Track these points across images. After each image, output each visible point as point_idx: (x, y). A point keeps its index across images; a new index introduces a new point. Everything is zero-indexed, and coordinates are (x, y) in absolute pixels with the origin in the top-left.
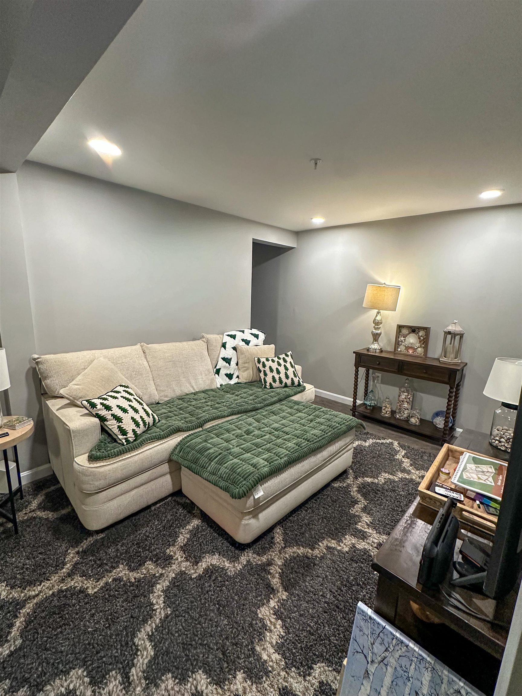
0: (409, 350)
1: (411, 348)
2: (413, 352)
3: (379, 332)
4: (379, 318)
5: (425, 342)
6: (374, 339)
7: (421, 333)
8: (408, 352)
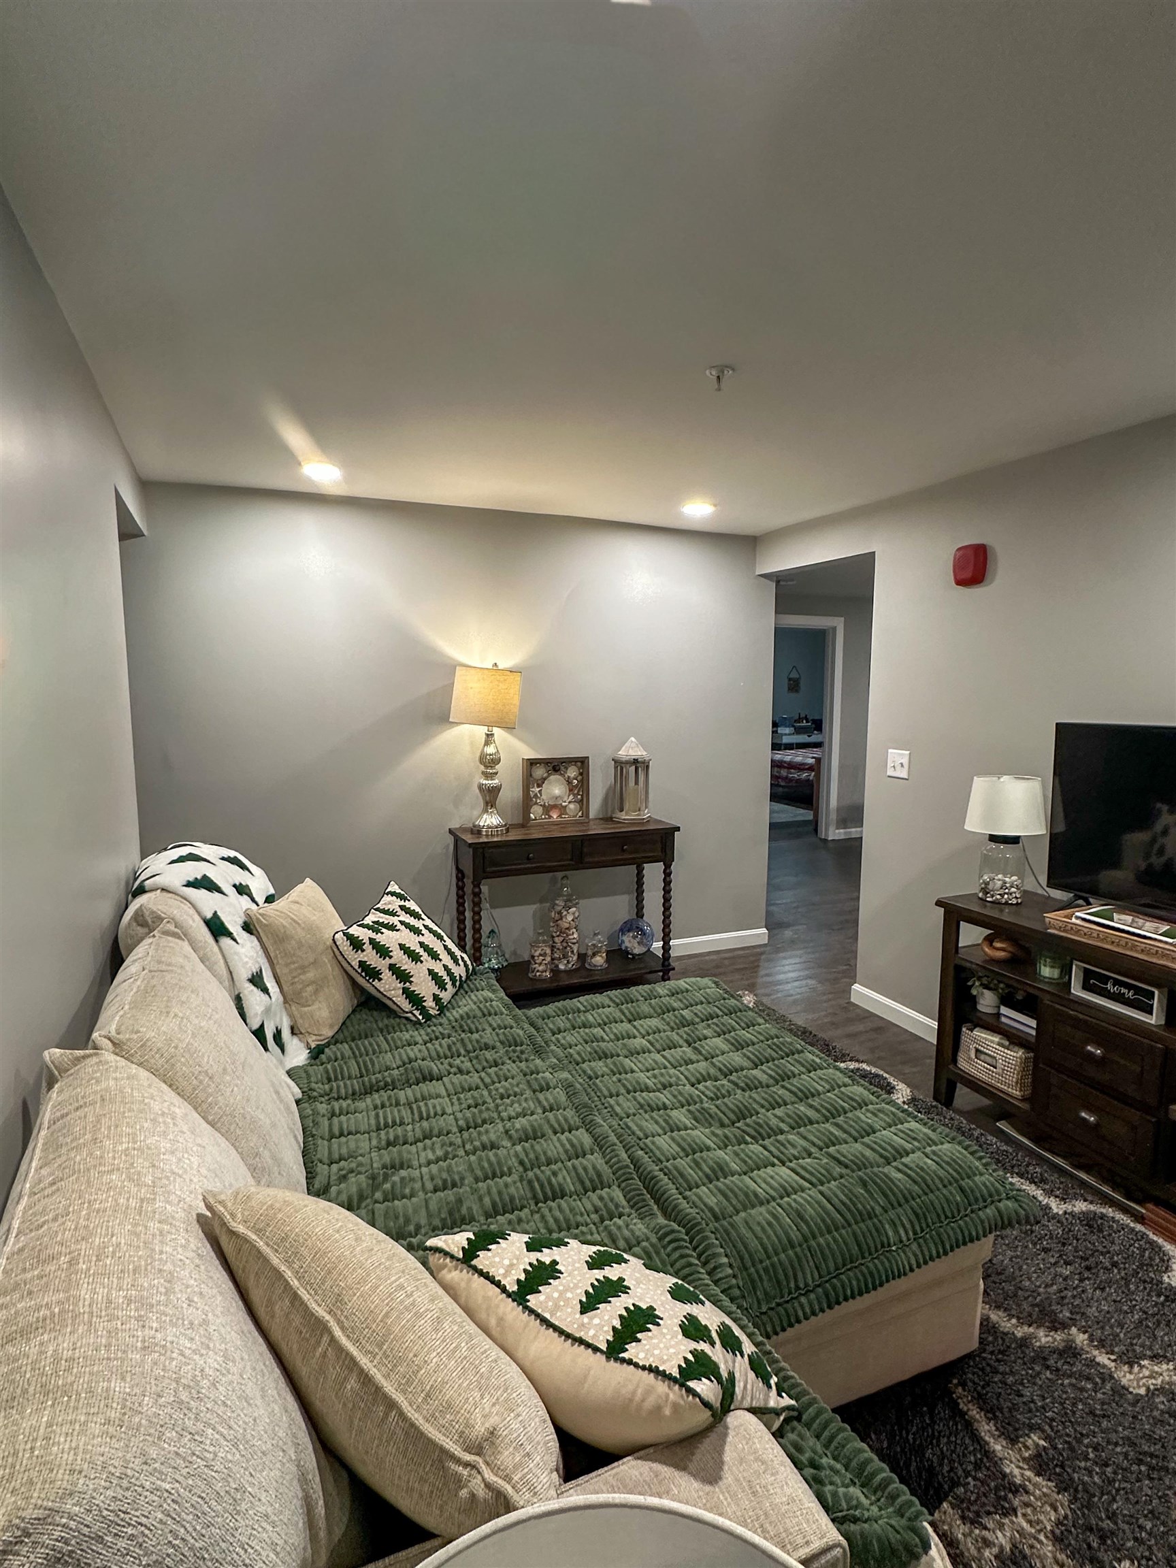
0: (551, 814)
1: (554, 807)
2: (560, 816)
3: (495, 782)
4: (490, 750)
5: (581, 789)
6: (487, 803)
7: (572, 772)
8: (550, 817)
